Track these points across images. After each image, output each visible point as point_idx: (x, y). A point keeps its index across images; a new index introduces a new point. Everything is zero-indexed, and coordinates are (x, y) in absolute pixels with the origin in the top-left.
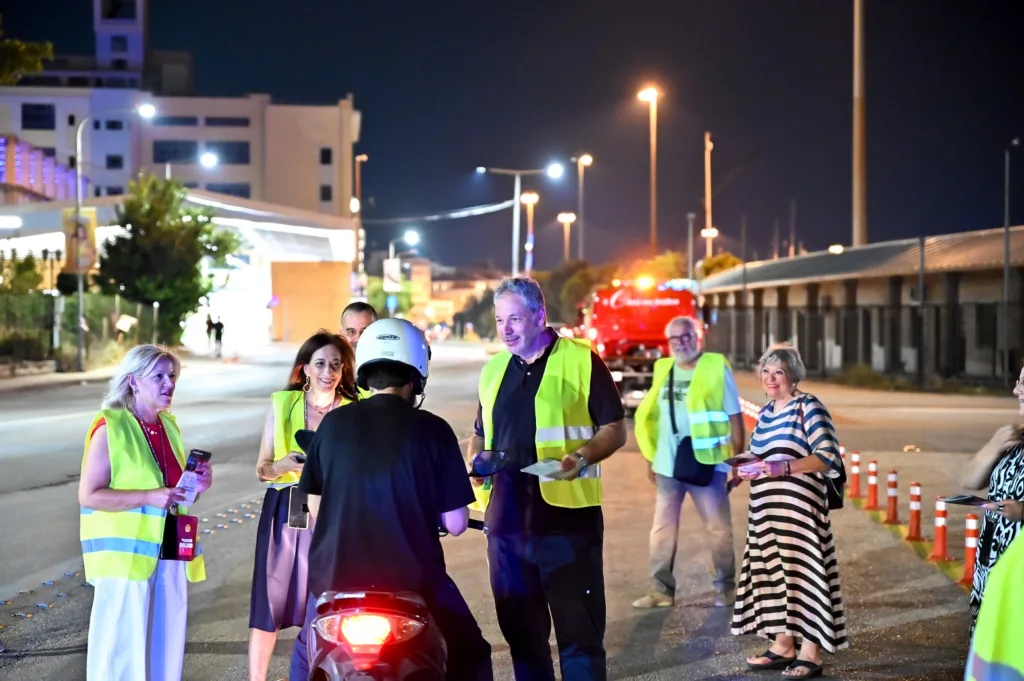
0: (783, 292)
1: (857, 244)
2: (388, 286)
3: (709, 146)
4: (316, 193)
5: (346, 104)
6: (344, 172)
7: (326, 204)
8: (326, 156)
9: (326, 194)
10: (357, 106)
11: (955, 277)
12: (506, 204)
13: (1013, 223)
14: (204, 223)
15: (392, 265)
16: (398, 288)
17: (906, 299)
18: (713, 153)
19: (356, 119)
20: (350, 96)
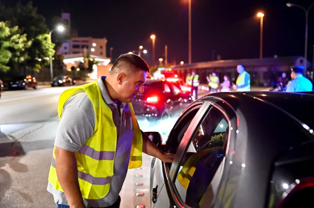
1: (190, 63)
5: (105, 39)
8: (102, 47)
9: (101, 53)
19: (106, 41)
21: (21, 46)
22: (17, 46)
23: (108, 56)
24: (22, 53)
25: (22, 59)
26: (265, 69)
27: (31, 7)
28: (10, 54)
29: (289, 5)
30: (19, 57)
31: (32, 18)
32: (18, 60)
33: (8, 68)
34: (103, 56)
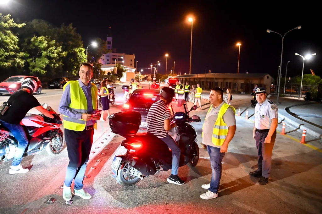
0: (183, 79)
1: (190, 74)
3: (175, 62)
5: (134, 55)
6: (133, 63)
8: (131, 60)
9: (131, 65)
10: (135, 55)
11: (200, 78)
12: (154, 67)
13: (207, 73)
14: (123, 68)
17: (195, 80)
19: (135, 56)
21: (55, 55)
22: (53, 55)
23: (135, 67)
24: (57, 61)
25: (57, 65)
26: (242, 81)
27: (71, 27)
28: (47, 61)
29: (268, 31)
30: (55, 64)
31: (71, 35)
32: (54, 66)
33: (45, 72)
34: (132, 67)
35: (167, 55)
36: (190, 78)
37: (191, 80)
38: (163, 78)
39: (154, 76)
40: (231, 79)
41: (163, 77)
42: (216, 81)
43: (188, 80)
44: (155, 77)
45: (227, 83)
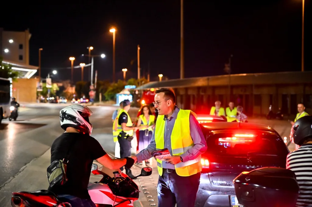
1: (182, 78)
2: (48, 86)
3: (139, 48)
4: (18, 58)
5: (27, 31)
6: (26, 52)
7: (21, 61)
8: (21, 47)
9: (21, 58)
10: (30, 32)
11: (214, 88)
12: (89, 65)
14: (9, 69)
15: (49, 80)
16: (50, 87)
18: (140, 50)
19: (30, 36)
20: (28, 29)
34: (25, 63)
35: (113, 31)
36: (187, 89)
37: (190, 92)
38: (113, 91)
39: (92, 87)
40: (296, 85)
41: (110, 89)
42: (256, 92)
43: (182, 93)
44: (94, 90)
45: (284, 97)
